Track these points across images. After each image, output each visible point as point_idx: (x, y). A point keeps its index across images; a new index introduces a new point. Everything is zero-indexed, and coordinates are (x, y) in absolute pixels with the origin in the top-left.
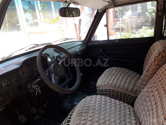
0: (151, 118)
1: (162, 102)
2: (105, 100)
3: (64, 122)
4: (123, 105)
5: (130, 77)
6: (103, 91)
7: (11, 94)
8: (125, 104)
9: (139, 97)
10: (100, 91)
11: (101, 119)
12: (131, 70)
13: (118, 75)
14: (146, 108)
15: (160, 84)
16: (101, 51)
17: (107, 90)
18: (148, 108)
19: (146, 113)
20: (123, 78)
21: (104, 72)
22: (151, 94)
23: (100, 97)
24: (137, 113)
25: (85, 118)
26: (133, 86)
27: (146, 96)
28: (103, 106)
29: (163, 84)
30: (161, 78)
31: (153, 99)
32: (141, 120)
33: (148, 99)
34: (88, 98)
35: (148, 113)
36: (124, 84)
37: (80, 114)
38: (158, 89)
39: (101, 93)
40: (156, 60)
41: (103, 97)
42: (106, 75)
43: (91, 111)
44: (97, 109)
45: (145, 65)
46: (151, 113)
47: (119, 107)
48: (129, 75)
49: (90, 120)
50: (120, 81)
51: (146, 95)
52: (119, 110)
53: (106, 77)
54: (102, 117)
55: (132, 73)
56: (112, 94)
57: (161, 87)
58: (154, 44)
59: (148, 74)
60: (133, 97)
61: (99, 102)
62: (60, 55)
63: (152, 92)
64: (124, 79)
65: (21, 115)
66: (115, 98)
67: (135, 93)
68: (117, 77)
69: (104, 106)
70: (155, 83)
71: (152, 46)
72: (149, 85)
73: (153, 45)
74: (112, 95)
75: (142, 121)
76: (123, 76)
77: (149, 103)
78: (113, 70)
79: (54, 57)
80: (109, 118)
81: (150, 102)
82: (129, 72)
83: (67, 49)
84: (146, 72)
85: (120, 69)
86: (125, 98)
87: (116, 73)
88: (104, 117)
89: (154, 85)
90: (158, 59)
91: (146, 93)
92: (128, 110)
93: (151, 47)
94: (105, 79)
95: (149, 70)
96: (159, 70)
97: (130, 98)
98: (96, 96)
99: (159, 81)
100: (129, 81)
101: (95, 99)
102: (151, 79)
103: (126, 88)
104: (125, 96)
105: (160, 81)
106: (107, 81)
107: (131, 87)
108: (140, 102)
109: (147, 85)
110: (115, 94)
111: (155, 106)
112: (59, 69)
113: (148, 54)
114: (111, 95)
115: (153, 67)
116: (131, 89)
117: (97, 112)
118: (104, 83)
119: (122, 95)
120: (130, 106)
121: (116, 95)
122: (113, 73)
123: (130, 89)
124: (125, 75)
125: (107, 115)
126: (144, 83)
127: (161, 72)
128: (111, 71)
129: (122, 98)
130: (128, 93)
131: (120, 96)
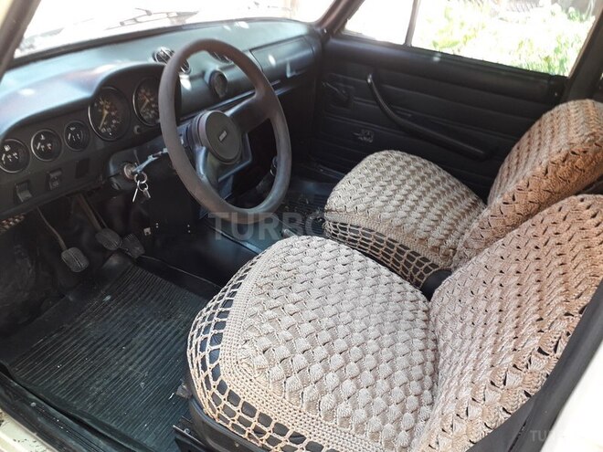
0: (474, 346)
1: (520, 312)
2: (346, 260)
3: (214, 304)
4: (399, 288)
5: (444, 201)
6: (345, 229)
7: (56, 184)
8: (407, 285)
9: (456, 274)
10: (335, 227)
11: (324, 317)
12: (455, 175)
13: (407, 187)
14: (469, 316)
15: (533, 255)
16: (369, 81)
17: (360, 230)
18: (475, 317)
19: (463, 328)
20: (420, 197)
21: (363, 164)
22: (497, 280)
23: (335, 247)
24: (435, 320)
25: (278, 302)
26: (445, 232)
27: (478, 279)
28: (338, 277)
29: (544, 260)
30: (542, 240)
31: (497, 294)
32: (442, 343)
33: (482, 291)
34: (296, 242)
35: (469, 330)
36: (420, 219)
37: (265, 290)
38: (522, 271)
39: (337, 232)
40: (549, 174)
41: (344, 249)
42: (367, 175)
43: (298, 287)
44: (318, 282)
45: (506, 172)
46: (478, 333)
47: (386, 289)
48: (443, 192)
49: (291, 313)
50: (408, 209)
51: (480, 276)
52: (384, 298)
53: (367, 184)
54: (330, 310)
55: (453, 187)
56: (371, 244)
57: (533, 267)
58: (560, 106)
59: (508, 211)
60: (434, 268)
61: (328, 264)
62: (225, 69)
63: (501, 272)
64: (424, 203)
65: (68, 248)
66: (379, 258)
67: (446, 256)
68: (403, 192)
69: (342, 278)
70: (518, 248)
71: (552, 112)
72: (497, 249)
73: (556, 109)
74: (372, 248)
75: (445, 346)
76: (423, 192)
77: (482, 304)
78: (393, 163)
79: (203, 74)
80: (348, 317)
81: (485, 302)
82: (443, 179)
83: (251, 50)
84: (504, 203)
85: (418, 164)
86: (409, 266)
87: (402, 177)
88: (334, 310)
89: (515, 254)
90: (555, 173)
91: (482, 271)
92: (412, 306)
93: (547, 116)
94: (362, 190)
95: (514, 199)
96: (546, 211)
97: (427, 267)
98: (323, 243)
99: (533, 247)
100: (439, 212)
101: (317, 251)
102: (510, 231)
103: (423, 235)
104: (413, 259)
105: (537, 248)
106: (367, 199)
107: (438, 233)
108: (456, 293)
109: (494, 247)
110: (382, 247)
111: (495, 318)
112: (224, 135)
113: (529, 136)
114: (367, 246)
115: (530, 193)
116: (437, 243)
117: (315, 292)
118: (356, 203)
119: (403, 253)
120: (419, 293)
121: (386, 250)
122: (392, 172)
123: (433, 242)
124: (428, 189)
125: (345, 307)
126: (485, 235)
127: (548, 221)
128: (387, 164)
129: (402, 263)
130: (424, 253)
131: (396, 255)
